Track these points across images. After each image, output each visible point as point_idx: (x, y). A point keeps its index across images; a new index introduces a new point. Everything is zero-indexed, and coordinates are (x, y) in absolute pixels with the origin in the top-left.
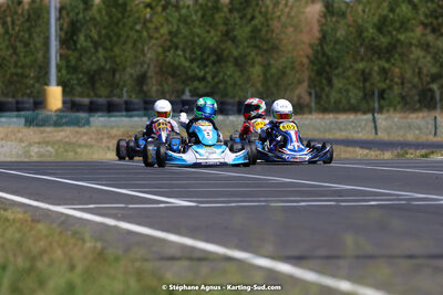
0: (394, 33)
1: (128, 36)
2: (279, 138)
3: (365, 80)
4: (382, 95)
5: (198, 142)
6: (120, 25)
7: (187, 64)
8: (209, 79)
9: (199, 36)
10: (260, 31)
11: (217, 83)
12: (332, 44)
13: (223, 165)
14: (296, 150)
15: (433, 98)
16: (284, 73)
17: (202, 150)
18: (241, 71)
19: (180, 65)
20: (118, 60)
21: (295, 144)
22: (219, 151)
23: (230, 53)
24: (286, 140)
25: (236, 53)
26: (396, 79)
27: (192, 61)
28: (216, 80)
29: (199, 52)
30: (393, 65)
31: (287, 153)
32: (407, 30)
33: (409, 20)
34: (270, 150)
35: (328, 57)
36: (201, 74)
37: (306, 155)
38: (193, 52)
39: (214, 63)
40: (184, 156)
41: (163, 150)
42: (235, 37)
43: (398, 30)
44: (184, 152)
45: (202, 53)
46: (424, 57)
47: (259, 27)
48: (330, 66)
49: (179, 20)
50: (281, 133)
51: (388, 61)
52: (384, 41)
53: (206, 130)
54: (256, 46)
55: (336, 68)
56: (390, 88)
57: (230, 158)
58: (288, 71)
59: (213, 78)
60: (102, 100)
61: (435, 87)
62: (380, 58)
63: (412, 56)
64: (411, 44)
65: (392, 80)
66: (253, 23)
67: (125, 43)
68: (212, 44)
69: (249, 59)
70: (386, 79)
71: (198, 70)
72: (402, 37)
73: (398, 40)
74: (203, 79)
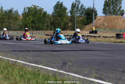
2: (77, 37)
5: (61, 39)
13: (67, 44)
14: (81, 40)
17: (62, 41)
21: (81, 39)
22: (66, 41)
24: (79, 38)
31: (80, 41)
34: (75, 40)
37: (84, 41)
40: (58, 42)
41: (52, 40)
44: (58, 41)
50: (78, 36)
53: (62, 36)
57: (68, 42)
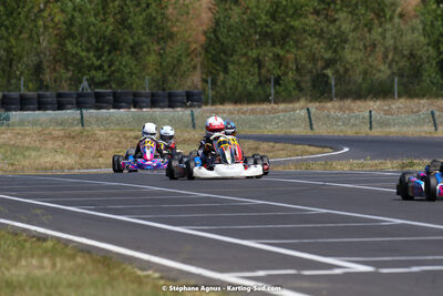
0: (288, 20)
1: (23, 26)
3: (260, 67)
4: (277, 82)
6: (15, 15)
7: (84, 54)
8: (106, 67)
9: (94, 25)
10: (155, 19)
11: (113, 72)
12: (225, 30)
15: (327, 83)
16: (179, 61)
18: (137, 60)
19: (77, 54)
20: (15, 50)
23: (126, 41)
25: (131, 42)
26: (291, 66)
27: (88, 50)
28: (113, 68)
29: (94, 42)
30: (288, 51)
32: (301, 16)
33: (302, 6)
35: (222, 44)
36: (98, 63)
38: (89, 41)
39: (110, 52)
42: (130, 25)
43: (292, 16)
45: (98, 42)
46: (318, 43)
47: (154, 15)
48: (225, 54)
49: (74, 9)
51: (282, 47)
52: (277, 27)
54: (150, 34)
55: (231, 56)
56: (285, 74)
58: (184, 59)
59: (110, 67)
60: (15, 94)
61: (329, 72)
62: (274, 45)
63: (306, 43)
64: (305, 31)
65: (287, 67)
66: (148, 11)
67: (21, 33)
68: (108, 33)
69: (145, 47)
70: (281, 65)
71: (94, 59)
72: (296, 23)
73: (292, 27)
74: (100, 68)
